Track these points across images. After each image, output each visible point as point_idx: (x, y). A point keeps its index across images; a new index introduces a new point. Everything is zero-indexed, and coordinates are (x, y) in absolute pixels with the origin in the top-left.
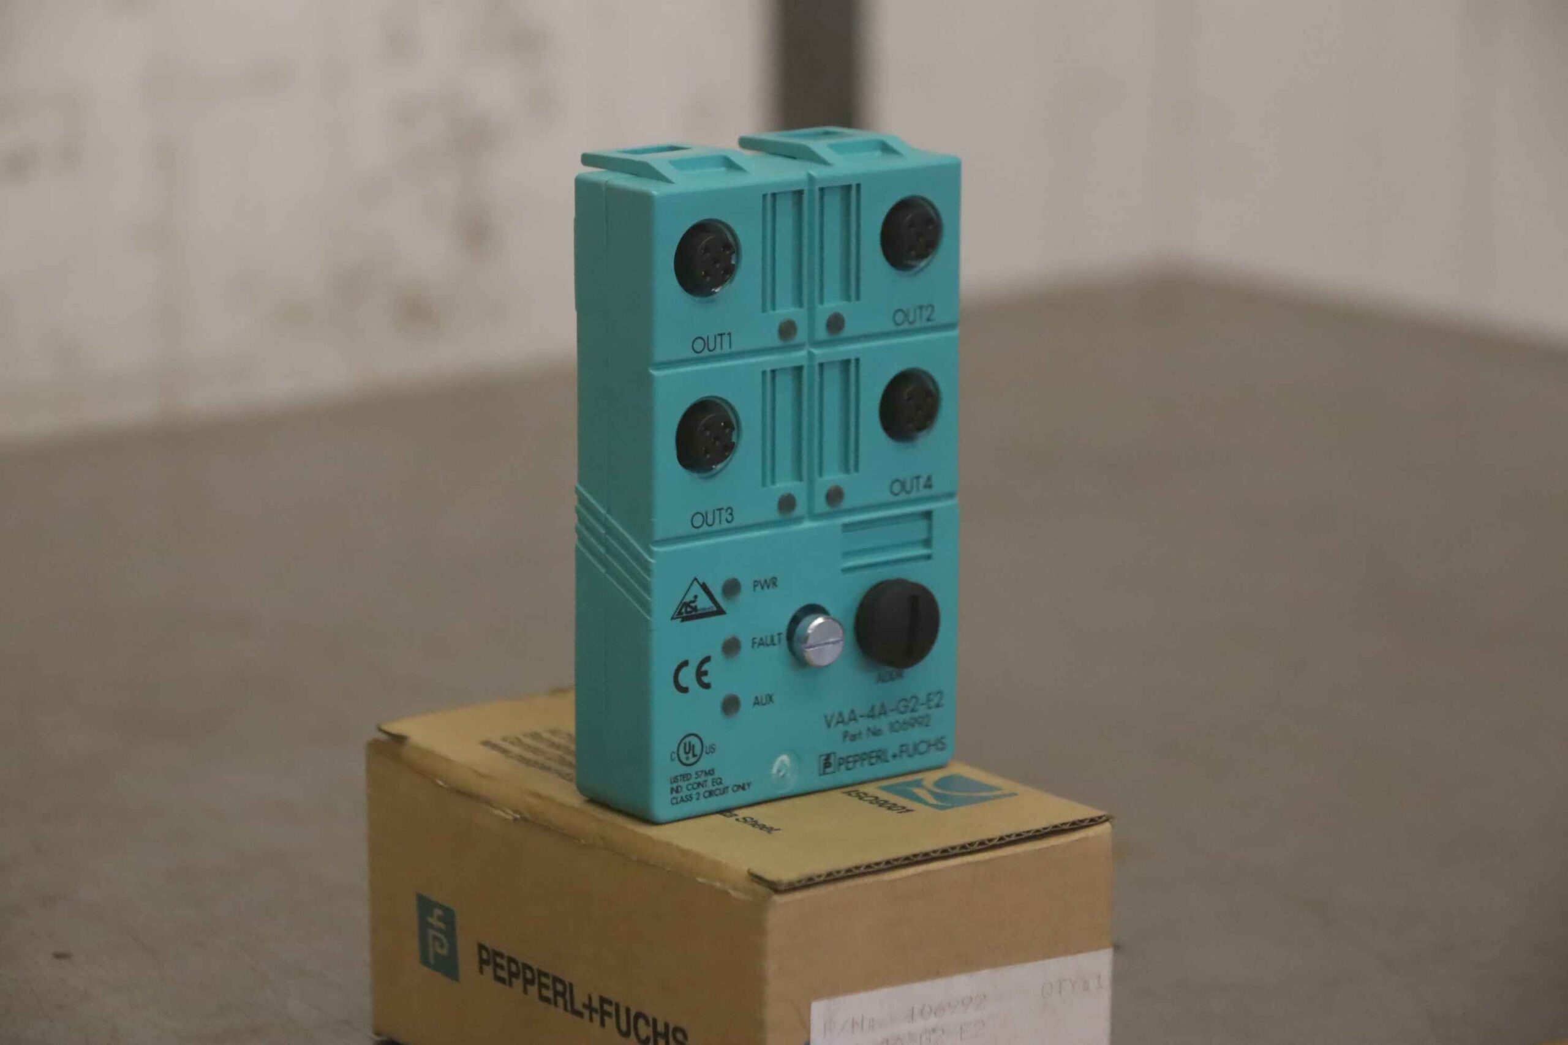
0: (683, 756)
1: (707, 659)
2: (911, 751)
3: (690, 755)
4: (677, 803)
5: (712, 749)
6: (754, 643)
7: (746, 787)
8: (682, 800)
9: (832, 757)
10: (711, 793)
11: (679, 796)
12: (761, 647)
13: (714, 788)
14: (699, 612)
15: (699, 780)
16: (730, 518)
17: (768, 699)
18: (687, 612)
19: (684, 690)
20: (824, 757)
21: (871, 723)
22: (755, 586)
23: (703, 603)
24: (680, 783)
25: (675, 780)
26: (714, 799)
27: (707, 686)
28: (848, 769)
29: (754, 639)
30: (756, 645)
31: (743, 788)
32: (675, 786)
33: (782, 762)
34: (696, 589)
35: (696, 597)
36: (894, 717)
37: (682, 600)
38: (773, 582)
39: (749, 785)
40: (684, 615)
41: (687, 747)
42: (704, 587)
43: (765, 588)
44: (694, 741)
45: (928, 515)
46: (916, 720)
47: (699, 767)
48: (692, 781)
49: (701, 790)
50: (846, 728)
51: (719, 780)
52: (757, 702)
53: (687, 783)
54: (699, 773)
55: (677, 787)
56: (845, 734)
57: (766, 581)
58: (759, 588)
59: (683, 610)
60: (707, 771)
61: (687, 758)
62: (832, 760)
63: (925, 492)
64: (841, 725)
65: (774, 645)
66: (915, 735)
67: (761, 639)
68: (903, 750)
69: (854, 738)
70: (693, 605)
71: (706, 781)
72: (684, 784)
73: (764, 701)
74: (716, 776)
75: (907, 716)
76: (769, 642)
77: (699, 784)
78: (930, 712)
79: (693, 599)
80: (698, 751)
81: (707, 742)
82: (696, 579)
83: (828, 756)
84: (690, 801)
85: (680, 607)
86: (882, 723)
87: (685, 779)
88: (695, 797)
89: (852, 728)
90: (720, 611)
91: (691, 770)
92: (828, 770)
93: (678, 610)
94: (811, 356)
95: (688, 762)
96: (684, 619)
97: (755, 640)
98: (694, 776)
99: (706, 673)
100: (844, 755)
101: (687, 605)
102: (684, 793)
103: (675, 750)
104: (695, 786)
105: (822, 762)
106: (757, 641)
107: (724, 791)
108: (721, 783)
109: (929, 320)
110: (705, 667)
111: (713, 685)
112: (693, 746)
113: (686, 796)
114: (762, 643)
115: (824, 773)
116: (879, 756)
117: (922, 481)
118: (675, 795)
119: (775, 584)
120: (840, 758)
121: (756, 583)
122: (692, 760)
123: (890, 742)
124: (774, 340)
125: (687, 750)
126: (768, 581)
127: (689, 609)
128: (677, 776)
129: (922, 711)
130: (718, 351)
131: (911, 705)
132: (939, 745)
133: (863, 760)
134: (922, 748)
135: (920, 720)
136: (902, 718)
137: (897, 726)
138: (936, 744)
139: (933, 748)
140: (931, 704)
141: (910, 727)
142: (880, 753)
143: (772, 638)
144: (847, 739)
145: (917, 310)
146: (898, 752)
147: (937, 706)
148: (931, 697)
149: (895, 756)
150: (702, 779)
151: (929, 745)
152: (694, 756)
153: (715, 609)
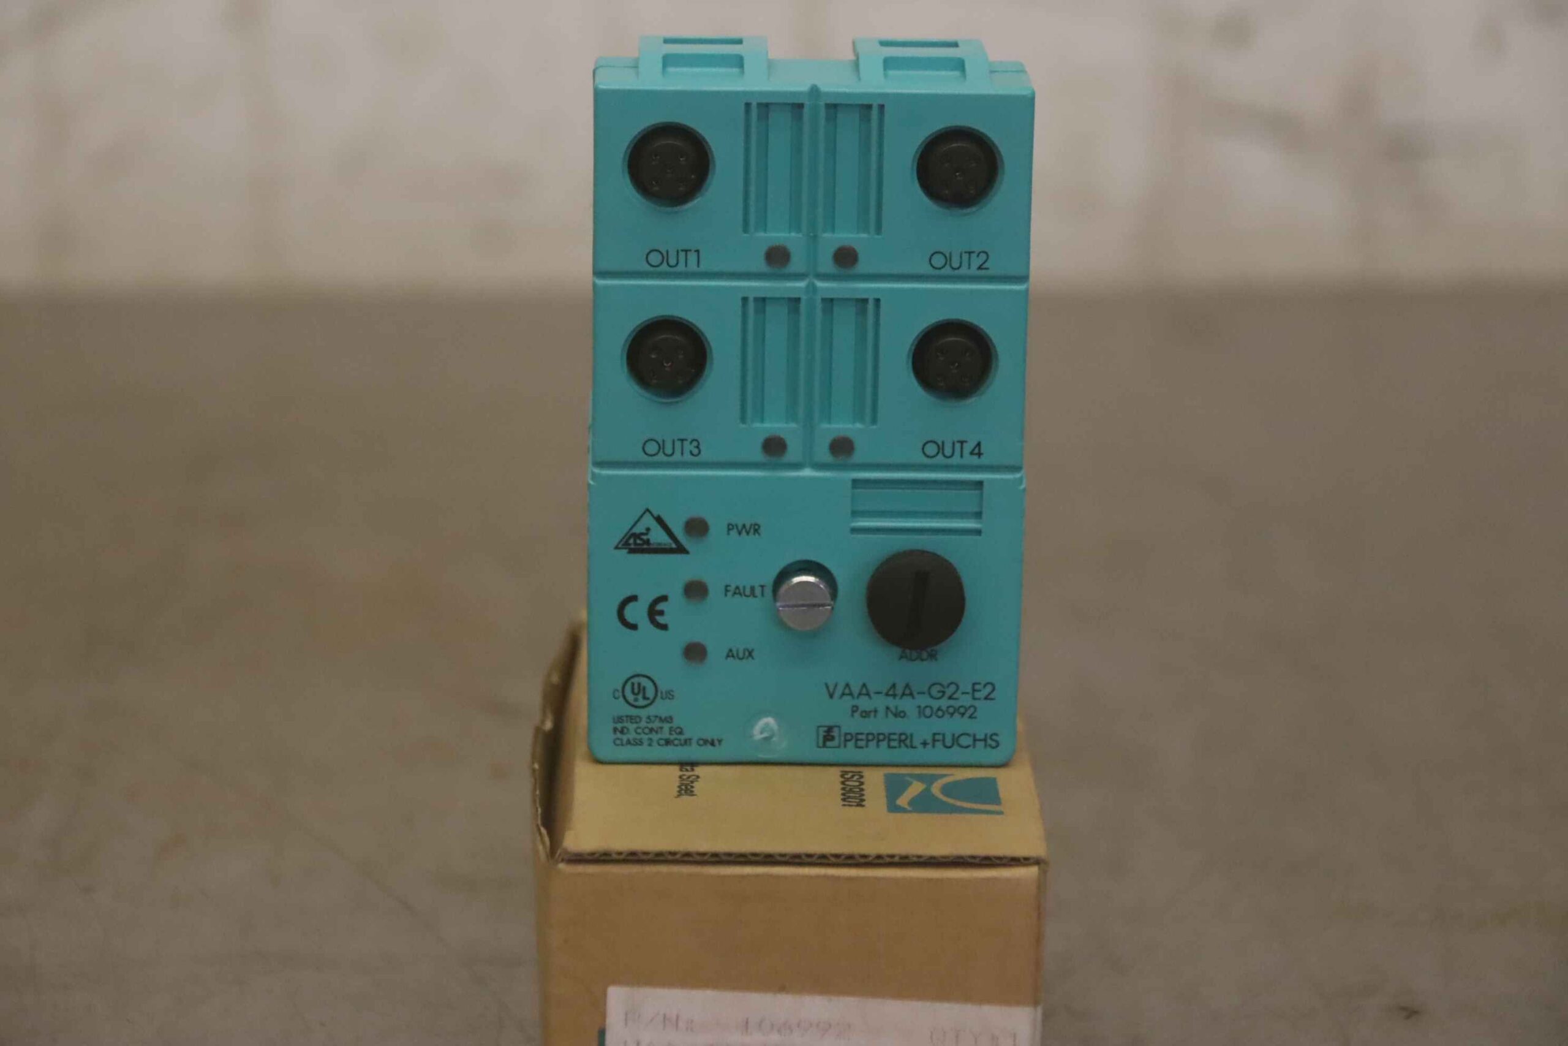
0: (630, 697)
1: (664, 598)
2: (948, 742)
3: (640, 697)
4: (622, 745)
5: (669, 695)
6: (727, 591)
7: (716, 743)
8: (629, 742)
9: (836, 730)
10: (668, 742)
11: (625, 738)
12: (737, 596)
13: (672, 737)
14: (651, 547)
15: (650, 726)
16: (695, 451)
17: (747, 654)
18: (635, 544)
19: (634, 627)
20: (826, 729)
21: (892, 703)
22: (729, 530)
23: (658, 536)
24: (625, 724)
25: (620, 719)
26: (670, 748)
27: (664, 627)
28: (857, 747)
29: (727, 586)
30: (730, 594)
31: (713, 744)
32: (619, 726)
33: (767, 724)
34: (649, 521)
35: (648, 529)
36: (923, 701)
37: (630, 529)
38: (756, 529)
39: (720, 741)
40: (632, 546)
41: (636, 686)
42: (659, 520)
43: (744, 533)
44: (645, 682)
45: (979, 484)
46: (956, 710)
47: (652, 711)
48: (643, 724)
49: (655, 737)
50: (855, 702)
51: (678, 730)
52: (730, 654)
53: (635, 726)
54: (653, 719)
55: (623, 728)
56: (855, 709)
57: (744, 526)
58: (734, 533)
59: (631, 541)
60: (663, 717)
61: (636, 700)
62: (835, 733)
63: (975, 460)
64: (847, 698)
65: (755, 596)
66: (951, 726)
67: (737, 588)
68: (936, 739)
69: (866, 714)
70: (645, 537)
71: (661, 728)
72: (632, 727)
73: (741, 655)
74: (675, 724)
75: (944, 703)
76: (748, 592)
77: (651, 730)
78: (977, 703)
79: (644, 531)
80: (650, 693)
81: (663, 687)
82: (648, 510)
83: (830, 729)
84: (640, 745)
85: (627, 537)
86: (907, 704)
87: (633, 721)
88: (646, 743)
89: (864, 703)
90: (681, 550)
91: (643, 713)
92: (829, 744)
93: (625, 540)
94: (812, 289)
95: (636, 704)
96: (632, 551)
97: (729, 588)
98: (644, 719)
99: (661, 613)
100: (853, 731)
101: (636, 536)
102: (632, 735)
103: (620, 689)
104: (647, 731)
105: (822, 733)
106: (732, 588)
107: (687, 742)
108: (681, 733)
109: (980, 268)
110: (660, 607)
111: (670, 626)
112: (644, 688)
113: (635, 739)
114: (738, 592)
115: (824, 746)
116: (905, 740)
117: (968, 448)
118: (619, 735)
119: (756, 531)
120: (846, 734)
121: (730, 527)
122: (641, 702)
123: (922, 729)
124: (759, 264)
125: (636, 691)
126: (748, 527)
127: (638, 541)
128: (622, 717)
129: (965, 701)
130: (681, 267)
131: (950, 691)
132: (989, 742)
133: (879, 741)
134: (965, 741)
135: (962, 710)
136: (935, 704)
137: (928, 712)
138: (985, 740)
139: (980, 744)
140: (977, 695)
141: (947, 716)
142: (903, 737)
143: (752, 589)
144: (857, 715)
145: (964, 255)
146: (929, 740)
147: (986, 698)
148: (977, 687)
149: (925, 744)
150: (656, 725)
151: (975, 740)
152: (645, 698)
153: (674, 546)
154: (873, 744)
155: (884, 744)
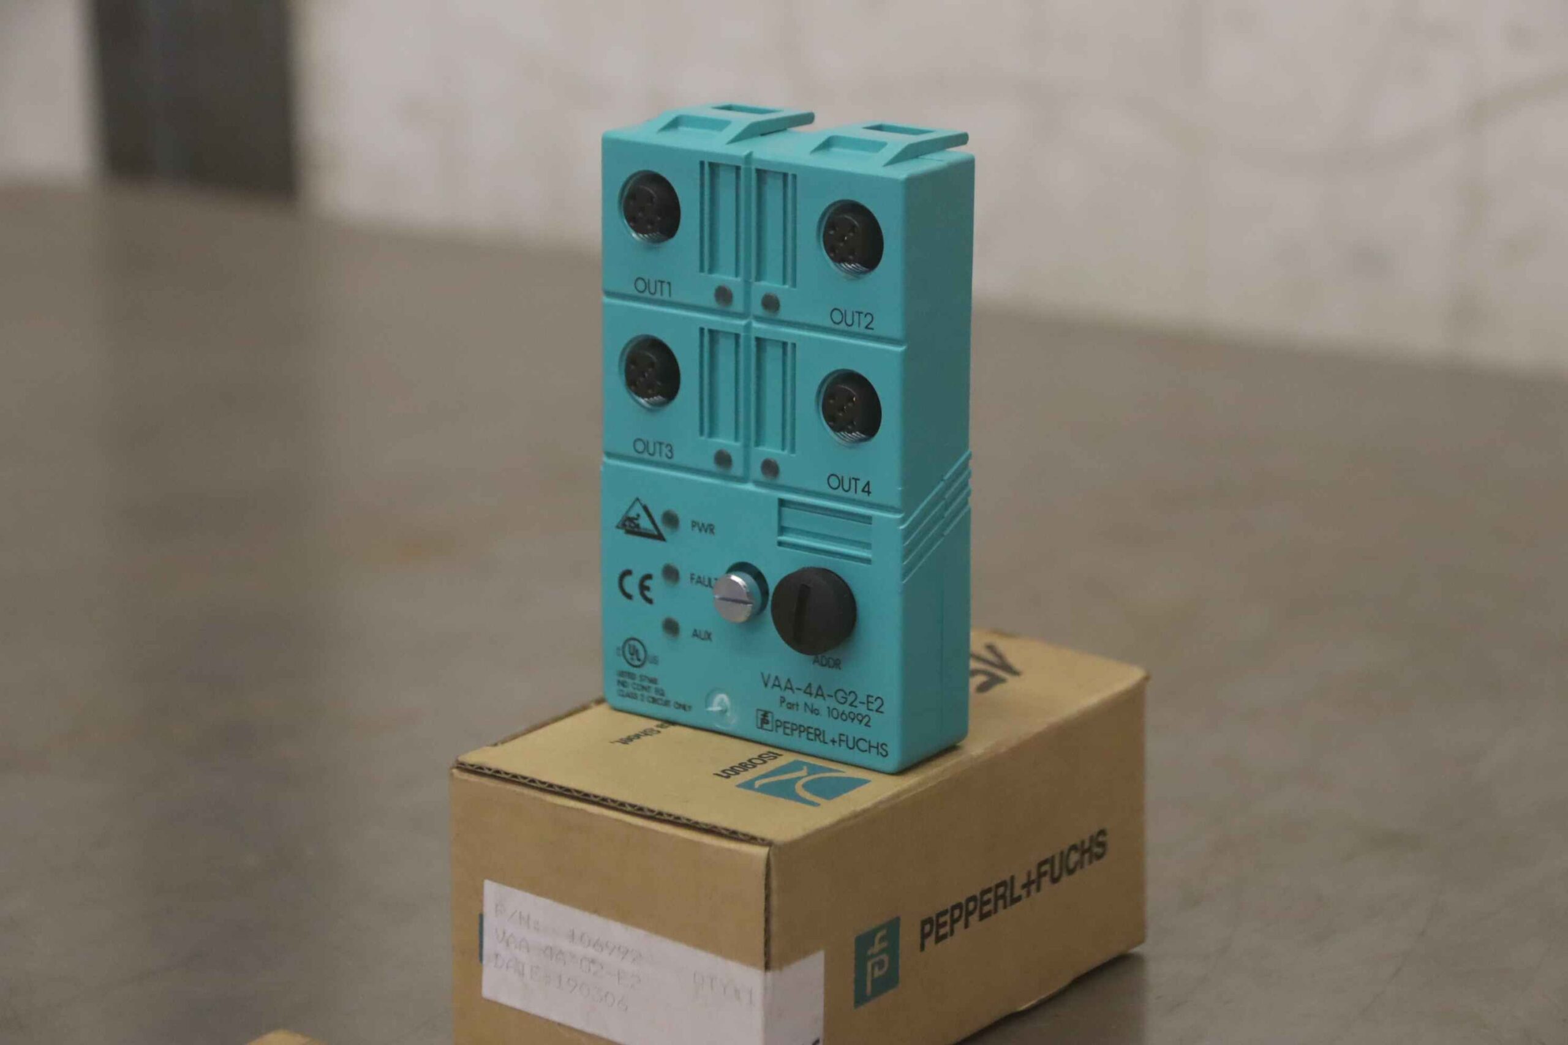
0: (628, 656)
1: (649, 577)
2: (851, 745)
3: (635, 657)
4: (624, 696)
5: (655, 661)
6: (692, 579)
7: (687, 708)
8: (628, 694)
9: (769, 715)
10: (654, 701)
11: (625, 690)
12: (699, 584)
13: (657, 697)
14: (641, 531)
15: (642, 684)
16: (670, 455)
17: (707, 635)
18: (630, 526)
19: (629, 596)
20: (762, 713)
21: (810, 700)
22: (692, 526)
23: (645, 523)
24: (626, 679)
25: (622, 673)
26: (655, 705)
27: (650, 601)
28: (785, 733)
29: (692, 574)
30: (694, 581)
31: (685, 708)
32: (621, 679)
33: (722, 700)
34: (638, 509)
36: (832, 703)
37: (627, 512)
38: (710, 529)
39: (690, 707)
40: (628, 528)
41: (632, 648)
42: (646, 509)
43: (703, 530)
44: (638, 645)
45: (868, 519)
46: (856, 716)
47: (643, 671)
49: (646, 693)
50: (783, 694)
51: (661, 692)
52: (696, 634)
53: (632, 681)
54: (644, 678)
55: (624, 682)
56: (783, 700)
57: (703, 525)
58: (696, 529)
59: (627, 523)
60: (651, 679)
61: (632, 659)
62: (769, 718)
63: (863, 496)
64: (777, 689)
66: (853, 730)
67: (699, 577)
68: (841, 739)
69: (791, 706)
70: (636, 522)
71: (649, 687)
72: (629, 681)
73: (703, 636)
74: (659, 686)
75: (847, 708)
76: (706, 582)
77: (644, 688)
78: (871, 714)
79: (636, 517)
80: (642, 655)
81: (651, 651)
82: (638, 499)
83: (765, 714)
84: (634, 698)
85: (624, 519)
86: (819, 703)
87: (631, 677)
88: (639, 697)
89: (790, 697)
90: (660, 537)
91: (637, 672)
92: (765, 726)
93: (623, 522)
94: (748, 327)
95: (633, 663)
96: (629, 532)
97: (694, 576)
98: (638, 677)
99: (648, 588)
100: (783, 719)
101: (631, 520)
102: (630, 689)
104: (640, 687)
105: (760, 717)
106: (696, 577)
107: (667, 703)
108: (663, 694)
109: (867, 327)
110: (648, 583)
111: (655, 601)
112: (638, 651)
113: (632, 693)
114: (700, 581)
115: (762, 728)
116: (819, 735)
117: (861, 485)
118: (622, 687)
119: (712, 531)
120: (777, 720)
121: (694, 524)
122: (637, 663)
123: (832, 728)
124: (710, 300)
125: (632, 652)
126: (706, 526)
127: (633, 525)
129: (862, 709)
130: (658, 296)
131: (851, 698)
132: (881, 750)
133: (800, 732)
134: (863, 745)
135: (860, 717)
136: (841, 708)
137: (835, 713)
138: (877, 748)
139: (874, 751)
140: (871, 706)
141: (849, 720)
142: (818, 732)
143: (710, 580)
144: (784, 705)
145: (855, 314)
146: (837, 739)
147: (877, 711)
148: (870, 699)
149: (833, 741)
150: (646, 684)
151: (870, 746)
152: (639, 660)
153: (656, 533)
154: (796, 733)
155: (804, 735)
